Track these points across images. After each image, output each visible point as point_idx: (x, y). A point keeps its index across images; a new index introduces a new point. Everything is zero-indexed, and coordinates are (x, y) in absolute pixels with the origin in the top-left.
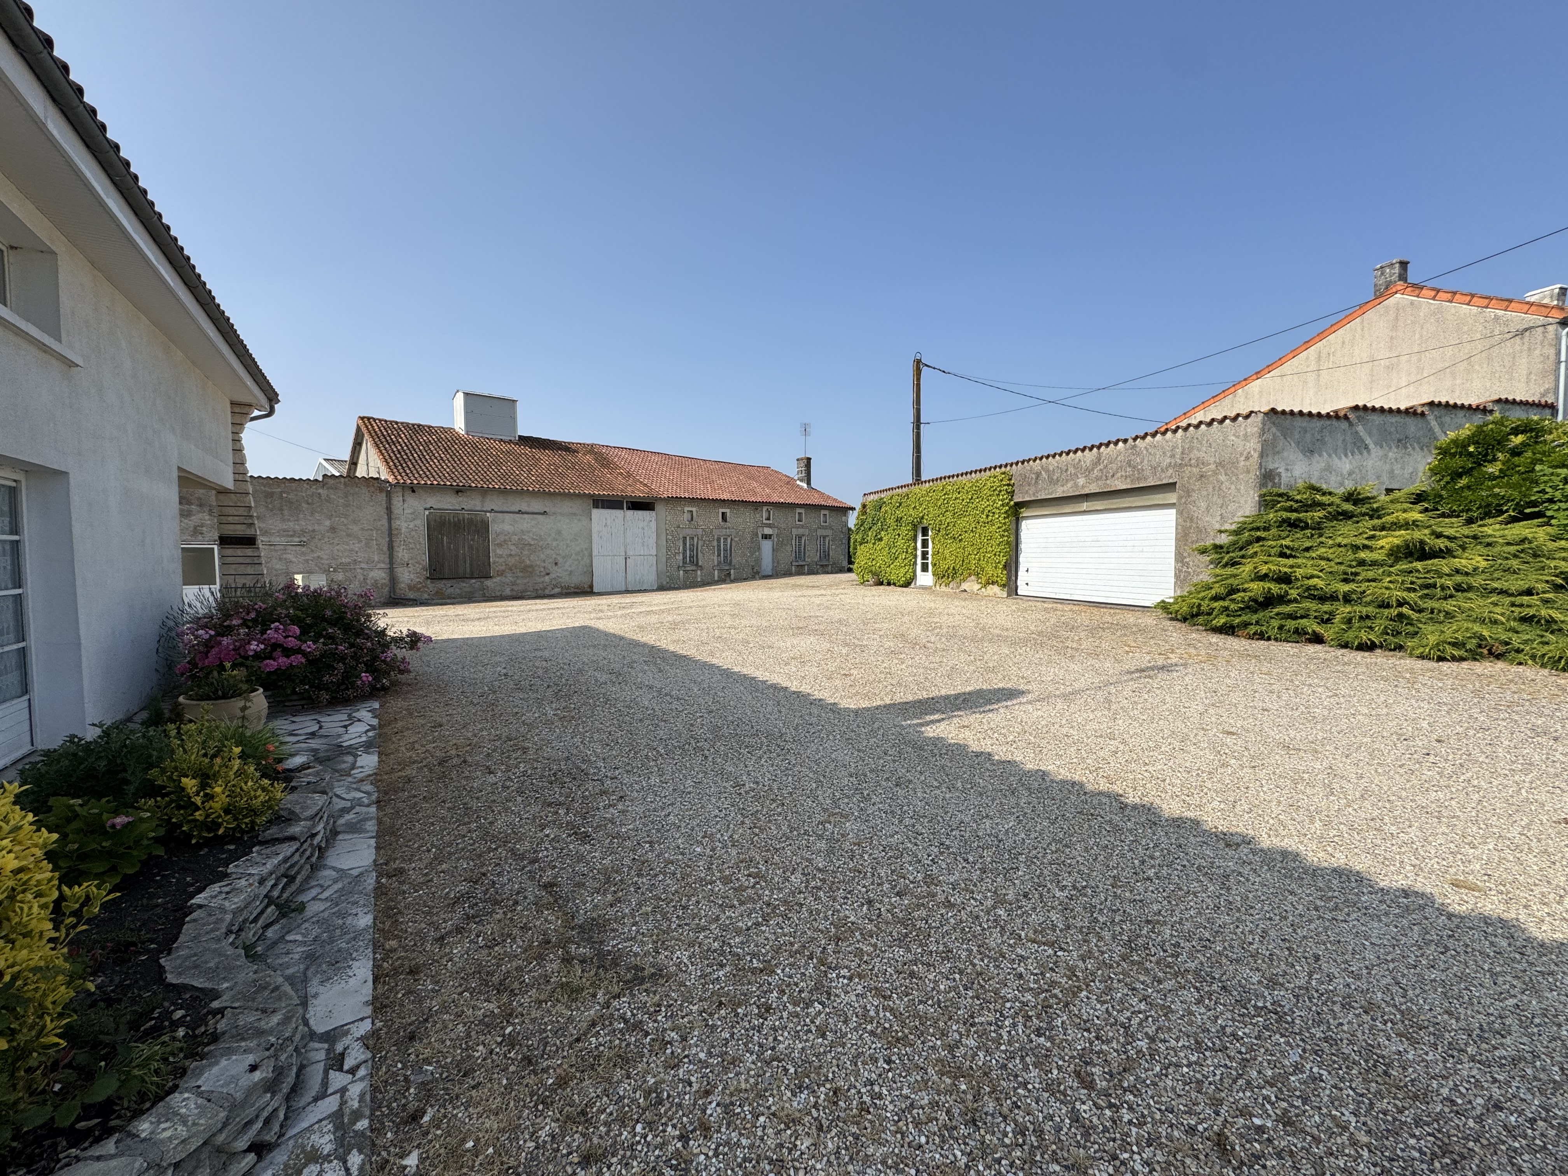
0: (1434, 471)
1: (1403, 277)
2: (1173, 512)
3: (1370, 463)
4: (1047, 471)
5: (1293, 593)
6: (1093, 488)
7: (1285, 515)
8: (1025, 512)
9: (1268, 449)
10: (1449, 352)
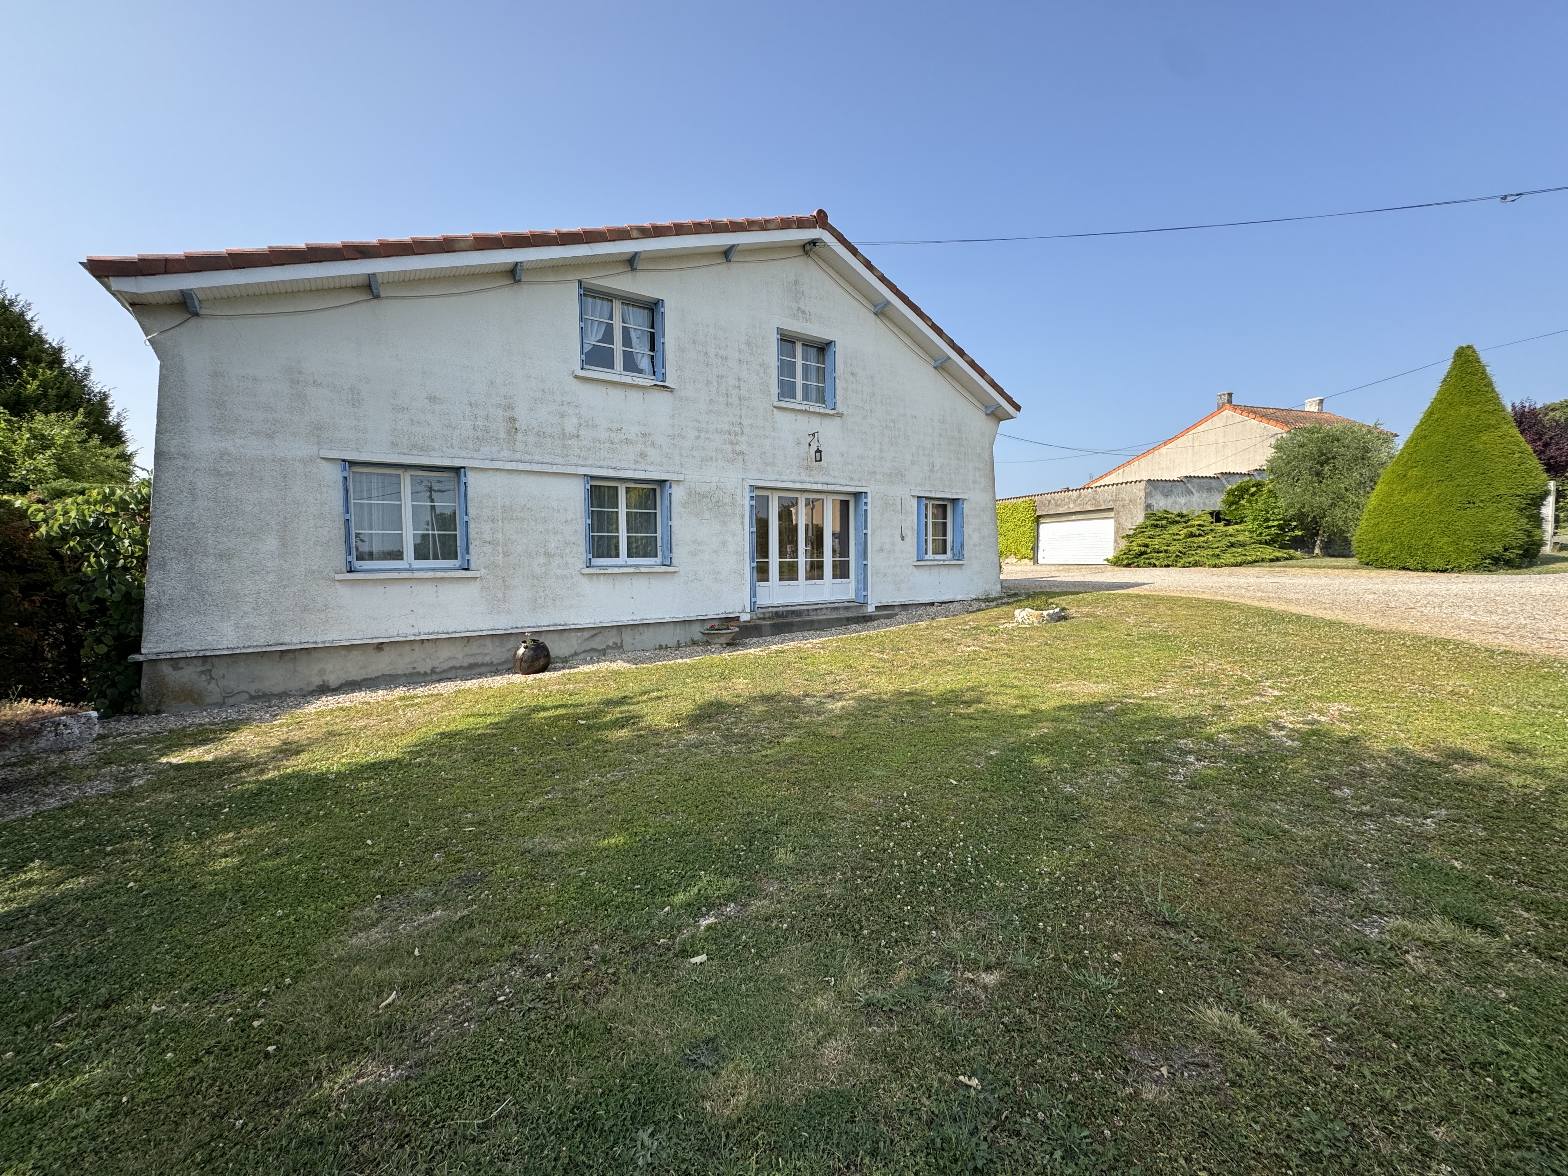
0: (1224, 502)
1: (1230, 401)
2: (1112, 520)
3: (1194, 500)
4: (1054, 500)
5: (1149, 551)
6: (1077, 509)
7: (1153, 522)
8: (1042, 520)
9: (1148, 495)
10: (1248, 441)
